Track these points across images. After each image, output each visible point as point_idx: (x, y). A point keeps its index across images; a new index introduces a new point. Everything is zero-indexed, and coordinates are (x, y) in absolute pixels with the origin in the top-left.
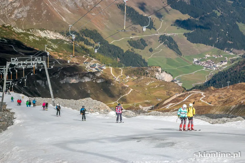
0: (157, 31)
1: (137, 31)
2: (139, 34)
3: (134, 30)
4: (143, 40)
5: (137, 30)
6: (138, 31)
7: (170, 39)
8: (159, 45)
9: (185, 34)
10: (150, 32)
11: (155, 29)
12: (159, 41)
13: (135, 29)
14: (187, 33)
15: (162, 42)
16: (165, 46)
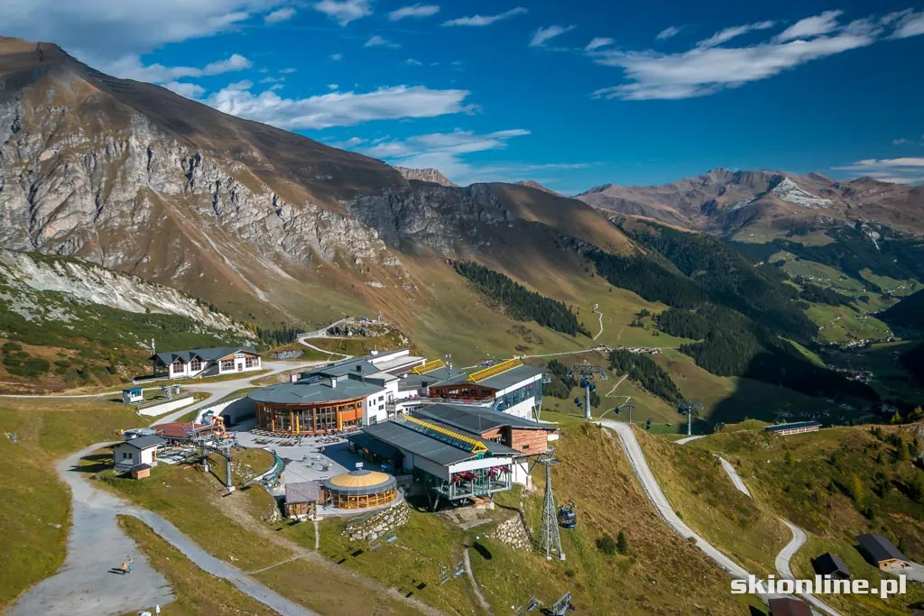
0: (595, 339)
1: (530, 338)
2: (540, 347)
3: (520, 337)
4: (561, 366)
5: (530, 335)
6: (534, 339)
7: (645, 363)
8: (615, 383)
9: (683, 349)
10: (574, 342)
11: (585, 334)
12: (610, 369)
13: (523, 331)
14: (688, 344)
15: (624, 374)
16: (634, 386)
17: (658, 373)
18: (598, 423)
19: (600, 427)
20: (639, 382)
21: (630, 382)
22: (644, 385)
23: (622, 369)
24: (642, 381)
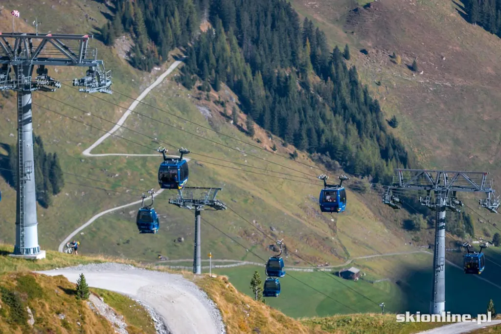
16: (204, 111)
17: (304, 55)
18: (72, 277)
19: (79, 291)
20: (225, 91)
21: (187, 95)
22: (245, 105)
23: (154, 37)
24: (237, 88)
